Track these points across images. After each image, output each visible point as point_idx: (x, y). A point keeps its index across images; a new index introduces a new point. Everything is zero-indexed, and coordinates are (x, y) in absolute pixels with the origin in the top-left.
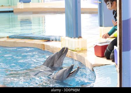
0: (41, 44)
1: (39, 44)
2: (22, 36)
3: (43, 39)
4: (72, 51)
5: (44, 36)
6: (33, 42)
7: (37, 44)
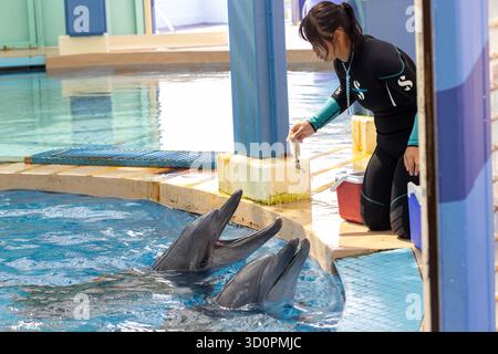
0: (148, 183)
2: (79, 153)
3: (153, 163)
5: (156, 154)
6: (119, 177)
7: (134, 182)
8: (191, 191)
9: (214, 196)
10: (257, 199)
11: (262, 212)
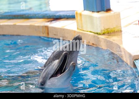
0: (43, 27)
1: (38, 26)
2: (9, 14)
3: (45, 17)
4: (96, 35)
5: (46, 12)
6: (28, 24)
7: (36, 26)
8: (64, 29)
9: (75, 31)
10: (95, 32)
11: (98, 38)
